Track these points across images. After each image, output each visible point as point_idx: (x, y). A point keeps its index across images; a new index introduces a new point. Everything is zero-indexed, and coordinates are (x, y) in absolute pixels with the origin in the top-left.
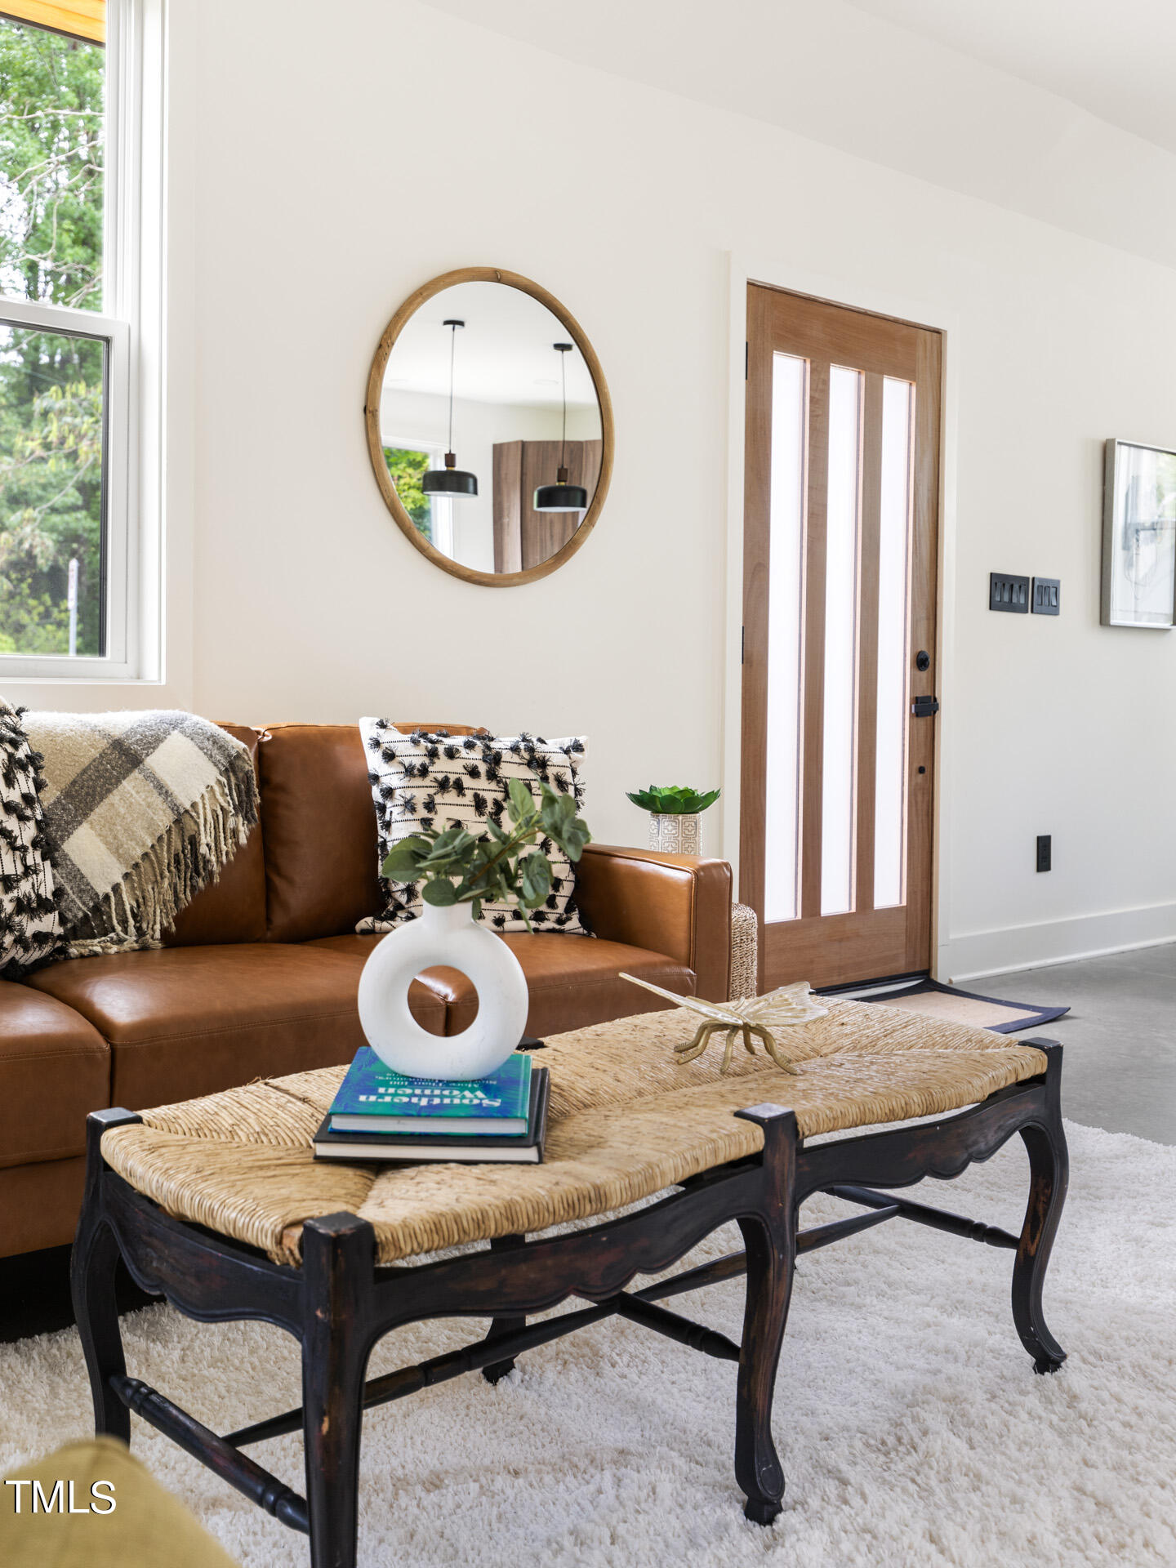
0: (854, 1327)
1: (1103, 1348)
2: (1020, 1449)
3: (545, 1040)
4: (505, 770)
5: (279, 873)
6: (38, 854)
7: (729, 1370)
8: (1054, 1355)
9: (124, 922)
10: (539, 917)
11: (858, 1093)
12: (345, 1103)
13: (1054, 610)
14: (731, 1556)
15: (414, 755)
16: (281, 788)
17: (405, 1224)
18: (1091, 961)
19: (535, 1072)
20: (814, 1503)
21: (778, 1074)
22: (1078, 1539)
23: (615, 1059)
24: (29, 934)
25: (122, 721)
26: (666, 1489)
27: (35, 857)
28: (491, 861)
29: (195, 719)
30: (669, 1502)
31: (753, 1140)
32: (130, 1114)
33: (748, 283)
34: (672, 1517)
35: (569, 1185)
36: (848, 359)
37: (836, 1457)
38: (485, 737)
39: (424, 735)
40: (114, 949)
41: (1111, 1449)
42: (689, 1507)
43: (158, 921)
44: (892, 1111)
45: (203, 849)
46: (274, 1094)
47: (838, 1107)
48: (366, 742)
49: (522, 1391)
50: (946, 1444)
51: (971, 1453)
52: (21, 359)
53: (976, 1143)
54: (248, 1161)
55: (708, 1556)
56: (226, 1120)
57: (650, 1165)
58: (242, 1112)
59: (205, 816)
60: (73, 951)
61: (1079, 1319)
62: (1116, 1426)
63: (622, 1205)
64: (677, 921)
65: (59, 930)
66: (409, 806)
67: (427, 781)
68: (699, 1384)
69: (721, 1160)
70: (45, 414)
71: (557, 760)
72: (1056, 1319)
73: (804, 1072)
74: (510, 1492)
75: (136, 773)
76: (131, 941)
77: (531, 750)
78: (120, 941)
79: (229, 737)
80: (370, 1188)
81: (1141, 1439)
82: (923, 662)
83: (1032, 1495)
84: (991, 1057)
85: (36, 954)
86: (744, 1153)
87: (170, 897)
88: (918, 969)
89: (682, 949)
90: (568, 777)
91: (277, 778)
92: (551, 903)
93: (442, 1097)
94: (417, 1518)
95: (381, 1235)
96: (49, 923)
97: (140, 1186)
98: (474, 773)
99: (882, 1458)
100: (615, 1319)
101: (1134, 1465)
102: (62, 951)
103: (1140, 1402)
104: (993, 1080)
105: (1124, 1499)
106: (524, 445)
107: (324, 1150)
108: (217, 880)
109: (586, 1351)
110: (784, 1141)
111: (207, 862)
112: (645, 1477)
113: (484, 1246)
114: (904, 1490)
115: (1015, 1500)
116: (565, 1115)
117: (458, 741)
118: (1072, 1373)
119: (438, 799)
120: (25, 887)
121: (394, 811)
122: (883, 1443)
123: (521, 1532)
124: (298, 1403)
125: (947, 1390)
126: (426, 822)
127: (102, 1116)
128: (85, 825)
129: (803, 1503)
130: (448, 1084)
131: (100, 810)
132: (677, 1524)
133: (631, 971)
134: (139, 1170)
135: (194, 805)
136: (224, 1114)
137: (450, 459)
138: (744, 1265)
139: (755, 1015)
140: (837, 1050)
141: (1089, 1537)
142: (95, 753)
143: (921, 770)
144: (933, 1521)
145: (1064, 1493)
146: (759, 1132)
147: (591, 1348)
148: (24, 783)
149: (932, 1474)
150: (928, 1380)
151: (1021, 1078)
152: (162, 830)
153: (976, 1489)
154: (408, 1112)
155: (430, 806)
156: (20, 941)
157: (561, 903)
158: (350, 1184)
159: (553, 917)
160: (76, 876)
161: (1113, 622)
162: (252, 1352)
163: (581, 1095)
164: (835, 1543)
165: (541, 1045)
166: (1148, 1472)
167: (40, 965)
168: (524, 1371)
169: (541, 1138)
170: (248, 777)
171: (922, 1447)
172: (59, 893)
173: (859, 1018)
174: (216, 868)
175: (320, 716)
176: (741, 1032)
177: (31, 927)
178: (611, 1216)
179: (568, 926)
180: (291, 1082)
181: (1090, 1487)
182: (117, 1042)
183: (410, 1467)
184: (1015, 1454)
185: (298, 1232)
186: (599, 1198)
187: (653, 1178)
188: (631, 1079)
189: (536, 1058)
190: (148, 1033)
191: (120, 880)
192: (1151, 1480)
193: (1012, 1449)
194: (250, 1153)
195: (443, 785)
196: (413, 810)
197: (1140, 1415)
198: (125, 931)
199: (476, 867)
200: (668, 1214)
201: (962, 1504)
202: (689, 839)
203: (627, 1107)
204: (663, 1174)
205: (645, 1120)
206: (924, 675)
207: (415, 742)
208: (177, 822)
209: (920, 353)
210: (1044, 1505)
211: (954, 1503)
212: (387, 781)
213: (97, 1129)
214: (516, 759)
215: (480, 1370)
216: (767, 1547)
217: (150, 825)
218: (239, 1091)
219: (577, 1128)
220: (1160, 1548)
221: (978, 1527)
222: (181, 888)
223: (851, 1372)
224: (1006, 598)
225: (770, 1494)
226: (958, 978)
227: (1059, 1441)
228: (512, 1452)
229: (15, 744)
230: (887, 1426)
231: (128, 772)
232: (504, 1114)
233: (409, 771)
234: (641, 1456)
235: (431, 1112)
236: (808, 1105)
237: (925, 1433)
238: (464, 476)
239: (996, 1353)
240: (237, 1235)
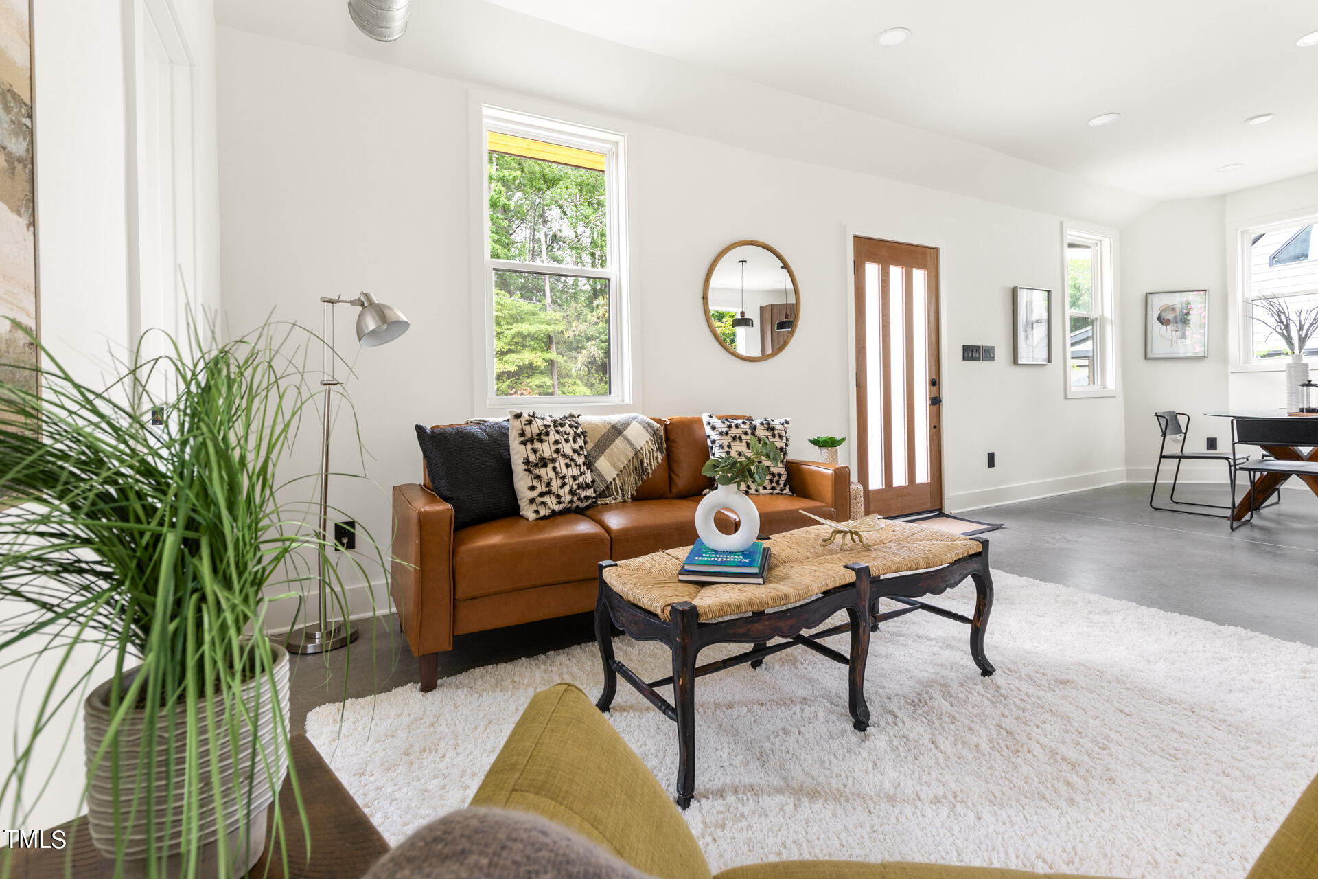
0: (902, 654)
1: (1013, 667)
2: (973, 708)
3: (771, 536)
4: (758, 432)
5: (673, 472)
6: (585, 467)
7: (846, 668)
8: (990, 669)
9: (617, 492)
10: (773, 488)
11: (896, 560)
12: (690, 560)
13: (992, 359)
14: (847, 743)
15: (722, 427)
16: (674, 441)
17: (709, 606)
18: (1015, 505)
19: (764, 549)
20: (883, 724)
21: (864, 551)
22: (998, 747)
23: (798, 544)
24: (582, 496)
25: (615, 418)
26: (821, 715)
27: (583, 469)
28: (744, 467)
29: (641, 417)
30: (822, 720)
31: (851, 577)
32: (613, 563)
33: (854, 236)
34: (823, 726)
35: (774, 592)
36: (897, 262)
37: (893, 706)
38: (750, 419)
39: (727, 420)
40: (614, 502)
41: (1014, 710)
42: (830, 722)
43: (630, 491)
44: (911, 566)
45: (645, 465)
46: (666, 556)
47: (888, 564)
48: (705, 423)
49: (765, 672)
50: (940, 703)
51: (952, 708)
52: (590, 288)
53: (949, 580)
54: (654, 581)
55: (838, 742)
56: (648, 565)
57: (807, 586)
58: (653, 562)
59: (646, 452)
60: (599, 503)
61: (1002, 655)
62: (1018, 702)
63: (796, 602)
64: (827, 490)
65: (594, 495)
66: (721, 447)
67: (728, 437)
68: (837, 674)
69: (837, 585)
70: (597, 306)
71: (779, 427)
72: (990, 654)
73: (875, 550)
74: (759, 712)
75: (620, 437)
76: (620, 499)
77: (768, 424)
78: (616, 499)
79: (654, 423)
80: (699, 592)
81: (1028, 706)
82: (934, 383)
83: (977, 727)
84: (956, 545)
85: (585, 504)
86: (847, 582)
87: (634, 482)
88: (936, 508)
89: (830, 501)
90: (783, 434)
91: (672, 438)
92: (778, 483)
93: (727, 558)
94: (723, 719)
95: (700, 610)
96: (590, 492)
97: (615, 589)
98: (746, 433)
99: (912, 708)
100: (801, 646)
101: (1025, 717)
102: (595, 502)
103: (1029, 691)
104: (957, 554)
105: (1019, 732)
106: (772, 305)
107: (681, 577)
108: (651, 476)
109: (791, 658)
110: (864, 577)
111: (647, 469)
112: (813, 709)
113: (751, 614)
114: (922, 721)
115: (970, 729)
116: (777, 566)
117: (740, 421)
118: (998, 677)
119: (732, 444)
120: (581, 479)
121: (716, 449)
122: (913, 701)
123: (763, 728)
124: (670, 674)
125: (942, 681)
126: (728, 453)
127: (603, 563)
128: (603, 456)
129: (878, 724)
130: (729, 553)
131: (608, 451)
132: (825, 729)
133: (803, 510)
134: (615, 583)
135: (641, 448)
136: (647, 563)
137: (742, 314)
138: (850, 627)
139: (855, 527)
140: (890, 541)
141: (1002, 746)
142: (606, 430)
143: (935, 427)
144: (933, 735)
145: (993, 728)
146: (854, 574)
147: (794, 657)
148: (580, 442)
149: (934, 716)
150: (933, 677)
151: (970, 553)
152: (630, 458)
153: (953, 723)
154: (713, 564)
155: (729, 446)
156: (579, 499)
157: (782, 483)
158: (691, 591)
159: (779, 488)
160: (600, 475)
161: (1019, 362)
162: (664, 652)
163: (784, 558)
164: (891, 741)
165: (769, 538)
166: (1031, 721)
167: (588, 507)
168: (766, 665)
169: (765, 574)
170: (661, 436)
171: (930, 704)
172: (593, 481)
173: (900, 528)
174: (650, 471)
175: (688, 415)
176: (849, 534)
177: (583, 494)
178: (789, 606)
179: (784, 492)
180: (671, 551)
181: (1004, 725)
182: (613, 536)
183: (721, 699)
184: (971, 709)
185: (669, 608)
186: (786, 598)
187: (808, 591)
188: (804, 553)
189: (765, 544)
190: (624, 532)
191: (615, 476)
192: (1031, 724)
193: (970, 707)
194: (655, 578)
195: (734, 439)
196: (723, 448)
197: (1028, 696)
198: (618, 495)
199: (738, 470)
200: (815, 606)
201: (946, 729)
202: (833, 457)
203: (801, 562)
204: (812, 590)
205: (807, 568)
206: (934, 388)
207: (723, 423)
208: (635, 455)
209: (929, 258)
210: (983, 732)
211: (943, 728)
212: (713, 438)
213: (601, 568)
214: (762, 427)
215: (749, 663)
216: (862, 741)
217: (626, 456)
218: (654, 555)
219: (781, 571)
220: (1035, 753)
221: (953, 739)
222: (637, 479)
223: (900, 672)
224: (970, 355)
225: (863, 719)
226: (954, 512)
227: (991, 705)
228: (761, 696)
229: (577, 428)
230: (915, 695)
231: (618, 437)
232: (750, 565)
233: (721, 434)
234: (812, 700)
235: (722, 564)
236: (875, 563)
237: (931, 698)
238: (748, 320)
239: (964, 667)
240: (648, 609)
